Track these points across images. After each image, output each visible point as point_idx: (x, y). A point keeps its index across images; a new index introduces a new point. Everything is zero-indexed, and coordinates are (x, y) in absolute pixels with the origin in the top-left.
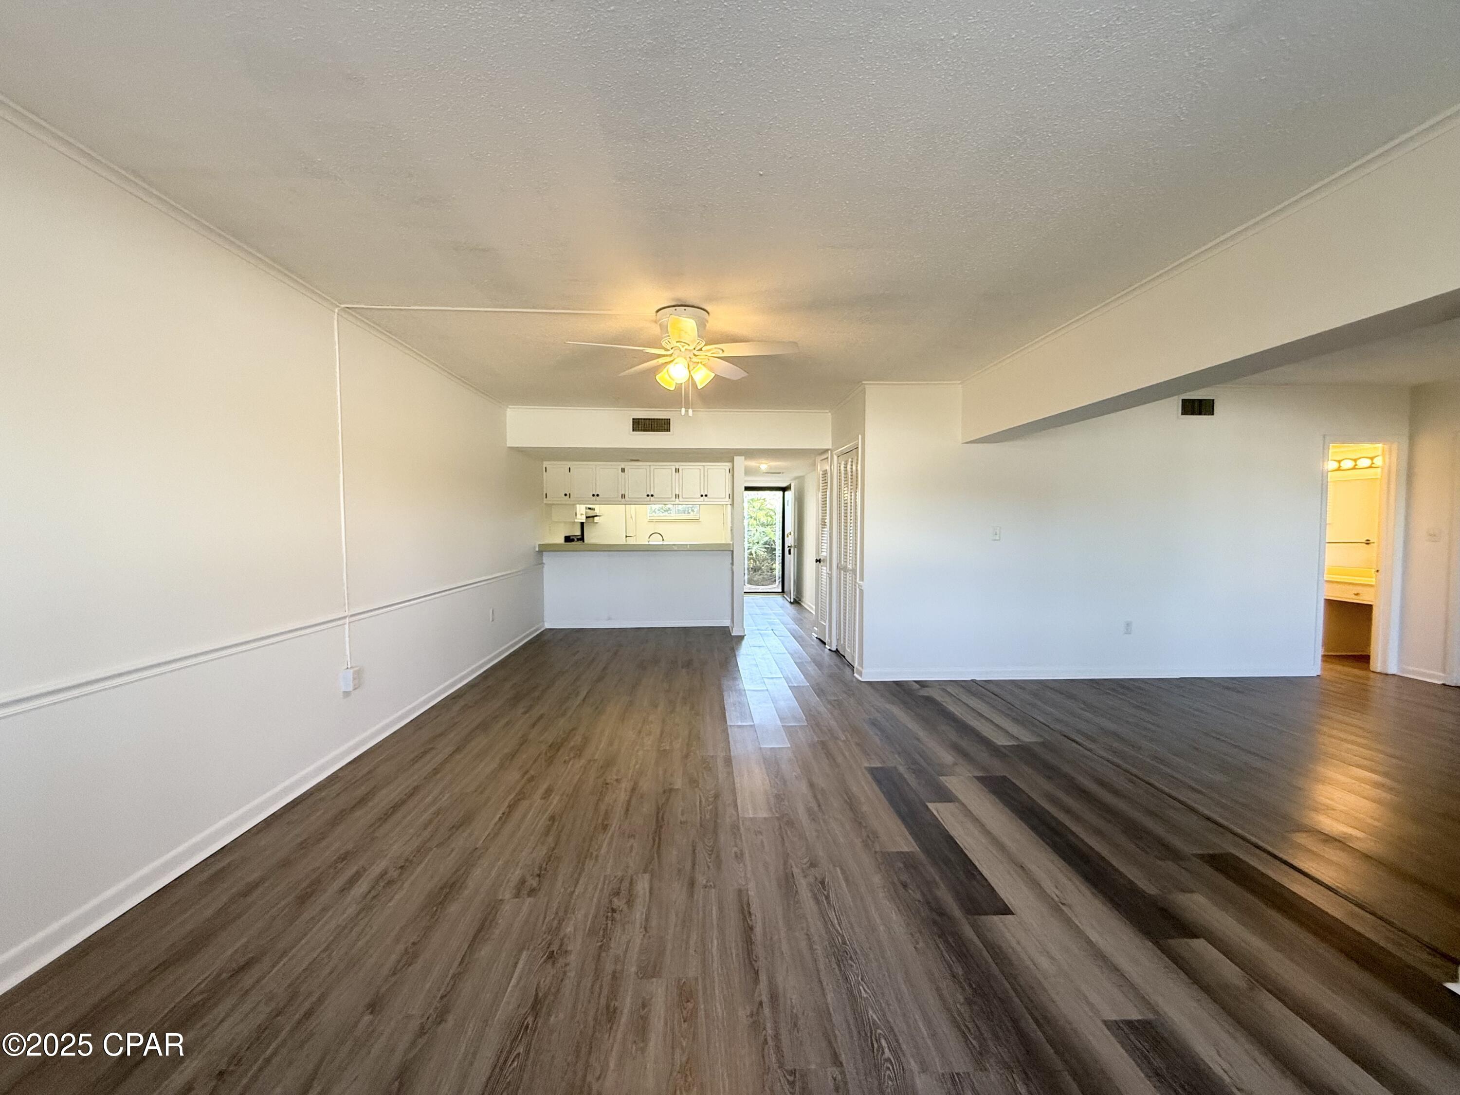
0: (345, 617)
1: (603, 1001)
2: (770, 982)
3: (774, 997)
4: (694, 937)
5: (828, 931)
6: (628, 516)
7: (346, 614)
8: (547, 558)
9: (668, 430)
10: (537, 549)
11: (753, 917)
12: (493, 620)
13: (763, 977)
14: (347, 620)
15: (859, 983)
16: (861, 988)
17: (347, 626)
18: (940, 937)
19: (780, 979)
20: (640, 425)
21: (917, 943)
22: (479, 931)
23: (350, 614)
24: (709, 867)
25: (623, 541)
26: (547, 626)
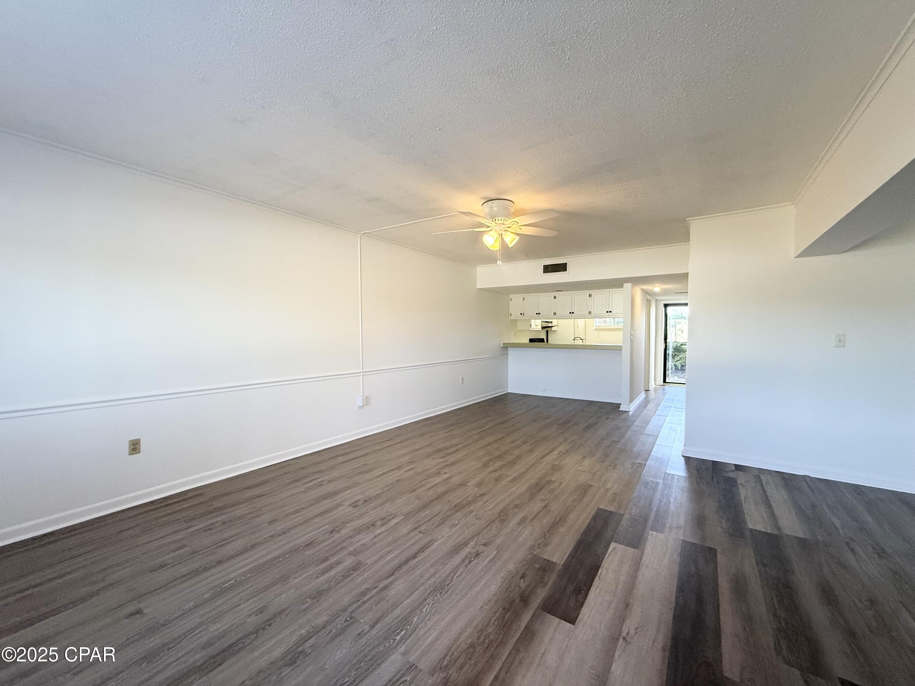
0: (361, 373)
1: (328, 554)
2: (391, 582)
3: (385, 588)
4: (388, 549)
5: (447, 577)
6: (576, 327)
7: (361, 371)
8: (511, 351)
9: (565, 270)
10: (502, 346)
11: (422, 553)
12: (462, 383)
13: (392, 578)
14: (362, 374)
15: (429, 605)
16: (427, 606)
17: (362, 376)
18: (504, 609)
19: (397, 583)
20: (548, 269)
21: (486, 606)
22: (323, 513)
23: (363, 371)
24: (433, 524)
25: (571, 342)
26: (510, 391)
